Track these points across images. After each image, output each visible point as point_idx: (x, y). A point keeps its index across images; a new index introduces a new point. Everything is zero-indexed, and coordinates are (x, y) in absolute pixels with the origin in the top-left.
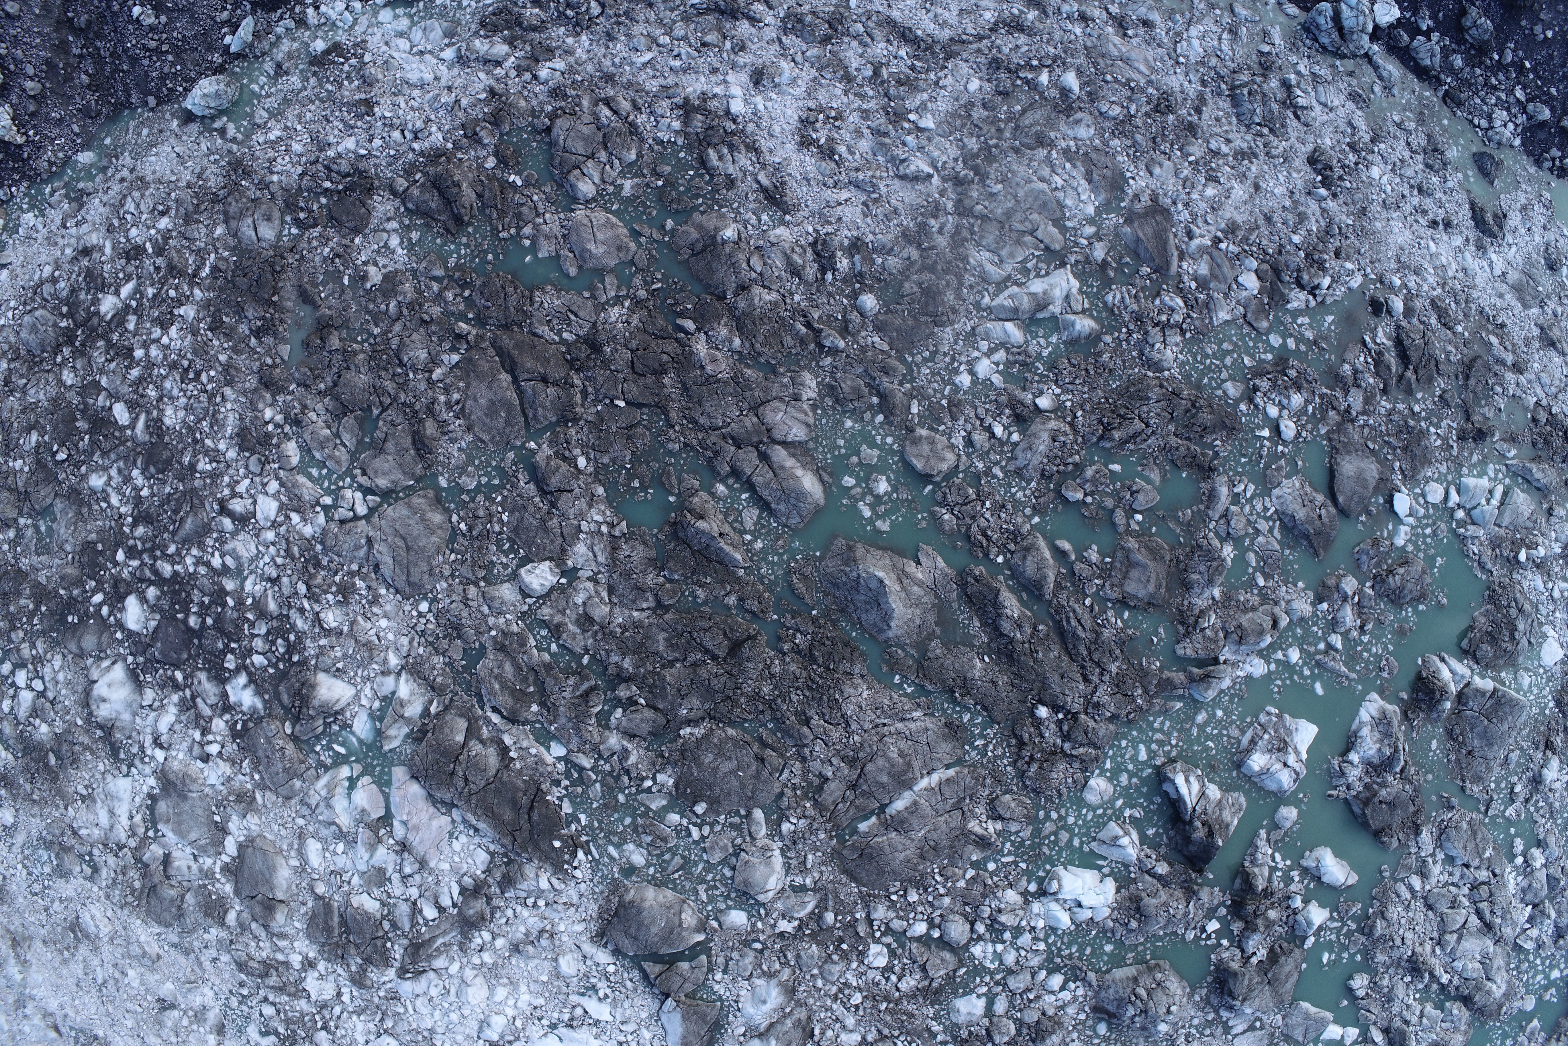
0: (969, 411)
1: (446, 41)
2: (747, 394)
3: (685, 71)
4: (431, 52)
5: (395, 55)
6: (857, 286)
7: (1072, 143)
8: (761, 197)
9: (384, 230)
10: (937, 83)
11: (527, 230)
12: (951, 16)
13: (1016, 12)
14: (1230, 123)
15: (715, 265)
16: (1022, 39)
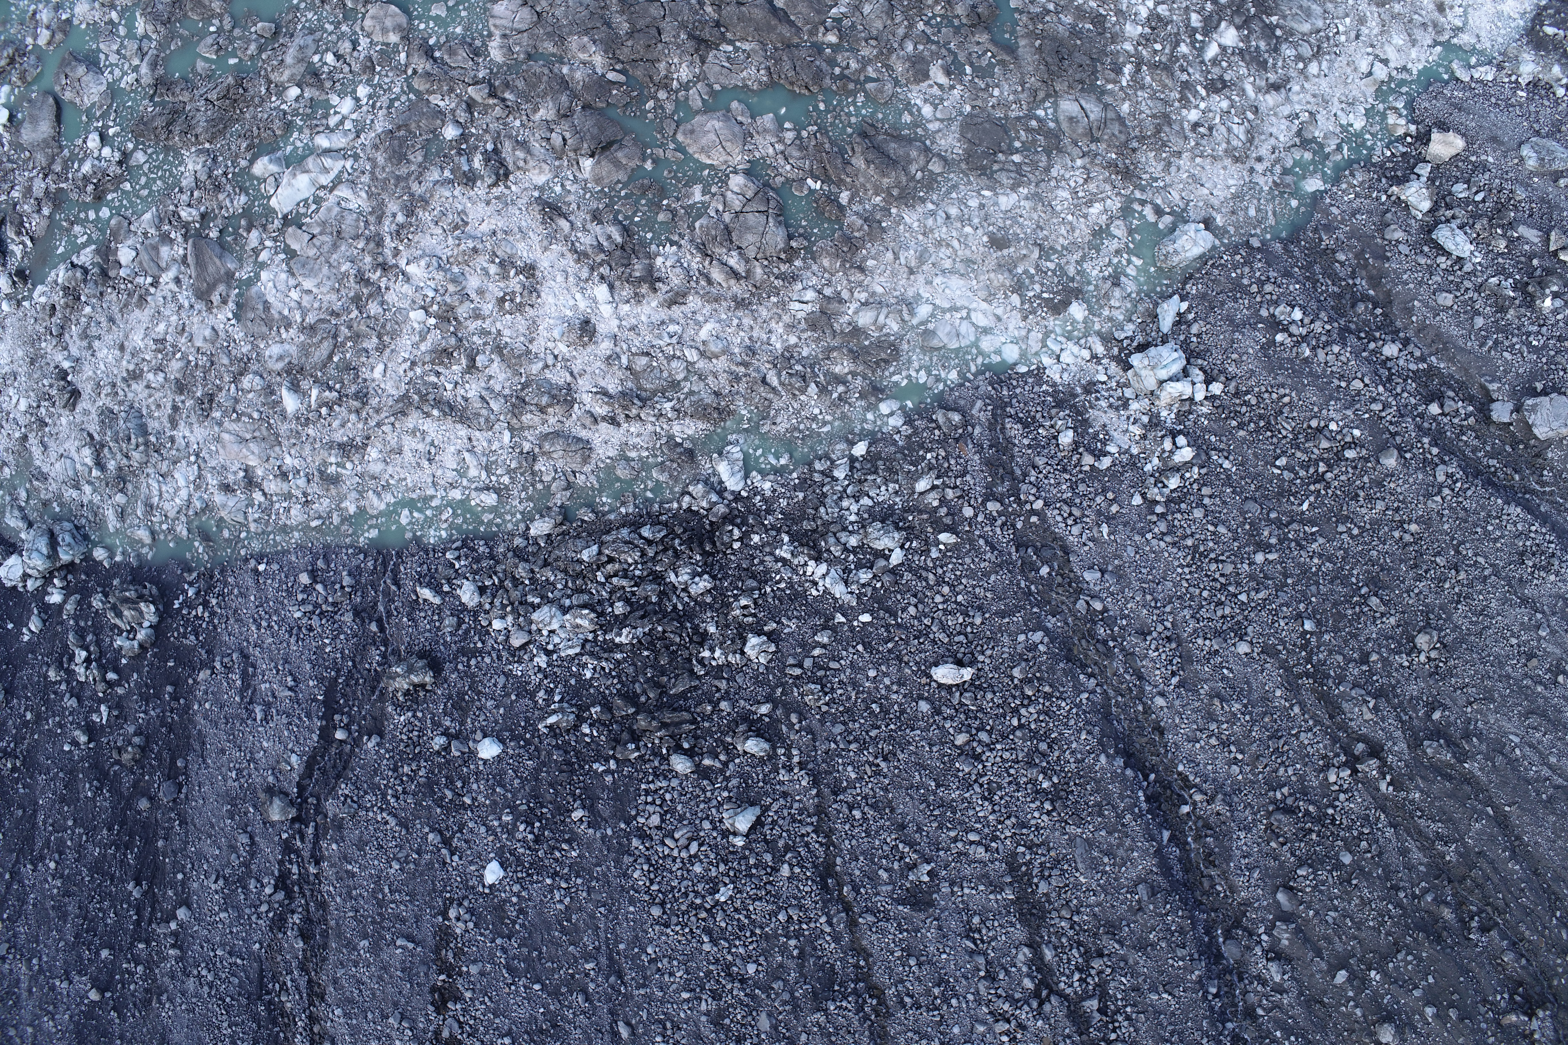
0: (356, 67)
1: (931, 326)
2: (550, 29)
3: (663, 323)
4: (944, 311)
5: (984, 305)
6: (464, 146)
7: (284, 336)
8: (564, 208)
9: (942, 121)
10: (414, 364)
11: (790, 136)
12: (410, 443)
13: (349, 465)
14: (148, 407)
15: (595, 131)
16: (340, 436)
